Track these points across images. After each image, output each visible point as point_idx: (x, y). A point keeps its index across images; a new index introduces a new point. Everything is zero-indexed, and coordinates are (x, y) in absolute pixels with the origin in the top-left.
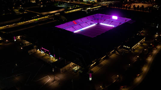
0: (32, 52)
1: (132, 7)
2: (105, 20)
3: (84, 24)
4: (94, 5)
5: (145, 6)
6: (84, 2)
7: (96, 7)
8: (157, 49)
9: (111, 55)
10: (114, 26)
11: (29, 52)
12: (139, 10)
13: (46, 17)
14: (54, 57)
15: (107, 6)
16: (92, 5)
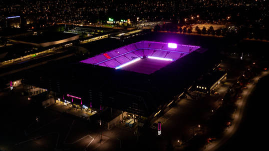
0: (48, 104)
1: (194, 30)
2: (155, 51)
3: (121, 59)
4: (129, 29)
5: (215, 27)
6: (108, 24)
7: (133, 32)
8: (247, 88)
9: (179, 101)
10: (171, 60)
11: (44, 103)
12: (207, 35)
13: (50, 51)
14: (89, 107)
15: (152, 30)
16: (125, 28)
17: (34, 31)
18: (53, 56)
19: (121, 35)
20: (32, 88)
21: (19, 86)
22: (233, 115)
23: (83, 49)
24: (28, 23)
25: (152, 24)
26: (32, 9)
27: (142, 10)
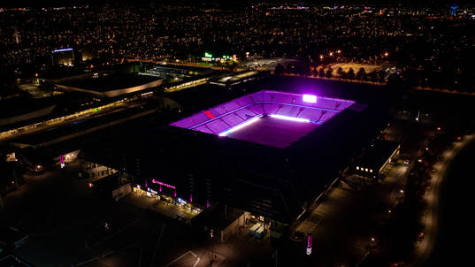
0: (122, 194)
1: (335, 73)
2: (281, 106)
3: (230, 119)
5: (368, 69)
6: (204, 62)
7: (244, 75)
8: (436, 171)
9: (330, 191)
10: (308, 121)
11: (115, 193)
12: (356, 81)
13: (119, 103)
14: (188, 201)
15: (272, 73)
16: (231, 69)
17: (94, 71)
18: (125, 112)
19: (225, 79)
20: (94, 166)
21: (74, 161)
22: (424, 218)
23: (169, 102)
24: (84, 59)
25: (269, 62)
26: (90, 38)
27: (253, 41)
